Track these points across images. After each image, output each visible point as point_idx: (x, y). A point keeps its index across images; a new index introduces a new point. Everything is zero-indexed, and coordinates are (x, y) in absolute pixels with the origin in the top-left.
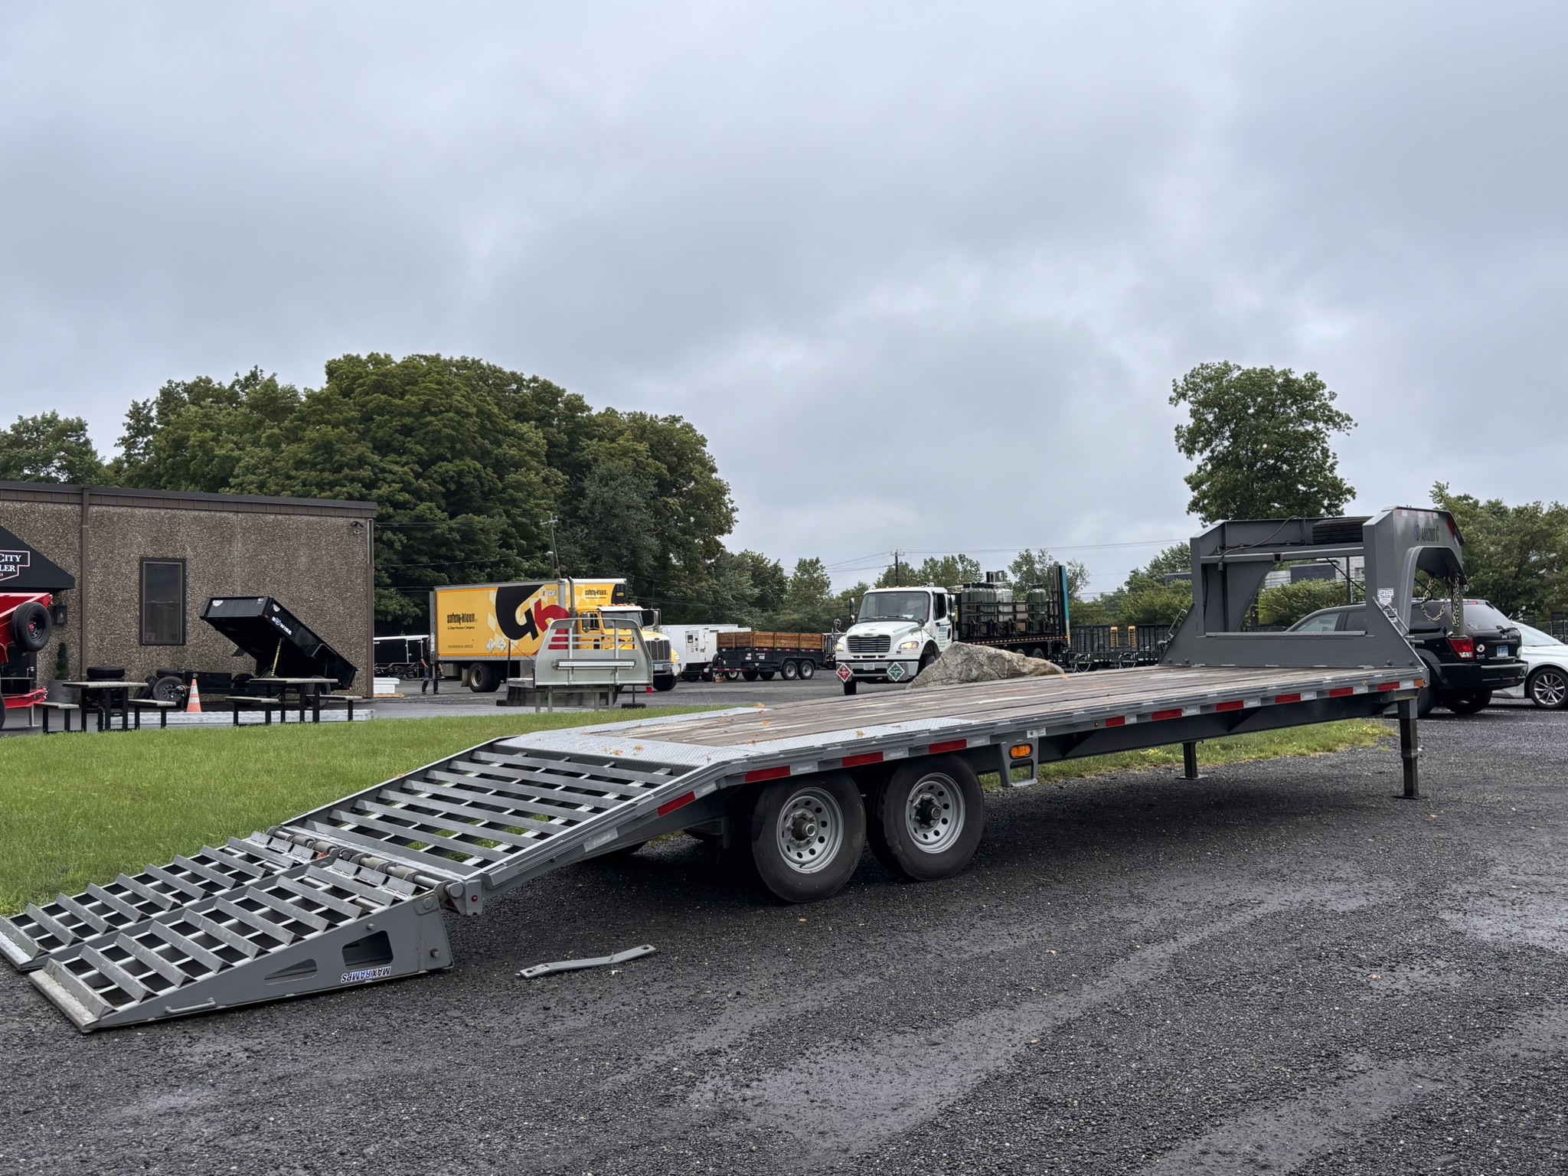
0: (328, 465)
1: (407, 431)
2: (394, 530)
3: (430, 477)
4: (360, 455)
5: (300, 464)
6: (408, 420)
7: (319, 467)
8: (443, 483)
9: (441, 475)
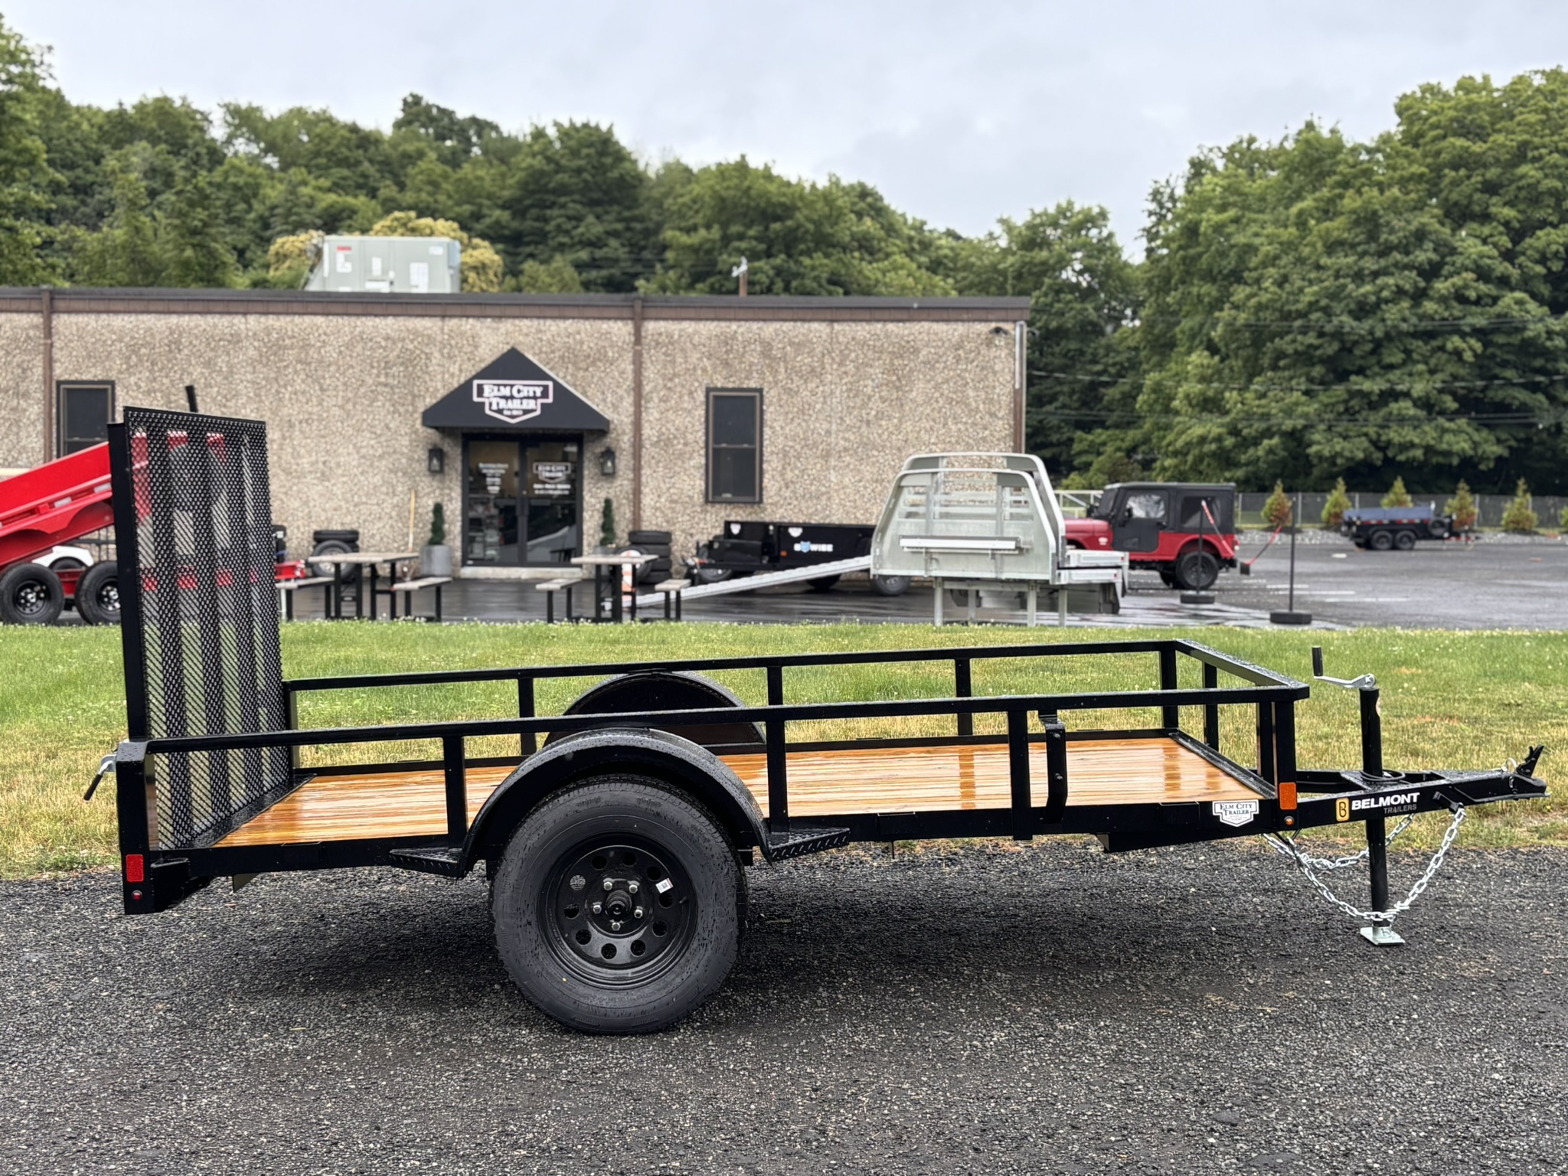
0: (1373, 247)
1: (1491, 188)
2: (1463, 335)
3: (1524, 254)
4: (1418, 230)
5: (1333, 247)
6: (1492, 173)
7: (1360, 249)
8: (1543, 260)
9: (1537, 250)
